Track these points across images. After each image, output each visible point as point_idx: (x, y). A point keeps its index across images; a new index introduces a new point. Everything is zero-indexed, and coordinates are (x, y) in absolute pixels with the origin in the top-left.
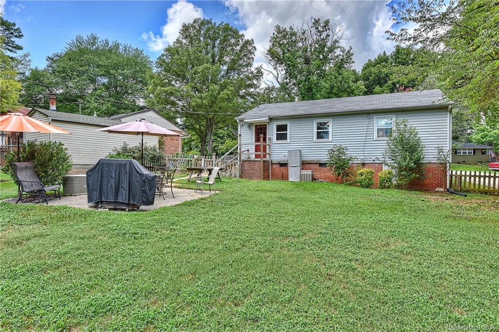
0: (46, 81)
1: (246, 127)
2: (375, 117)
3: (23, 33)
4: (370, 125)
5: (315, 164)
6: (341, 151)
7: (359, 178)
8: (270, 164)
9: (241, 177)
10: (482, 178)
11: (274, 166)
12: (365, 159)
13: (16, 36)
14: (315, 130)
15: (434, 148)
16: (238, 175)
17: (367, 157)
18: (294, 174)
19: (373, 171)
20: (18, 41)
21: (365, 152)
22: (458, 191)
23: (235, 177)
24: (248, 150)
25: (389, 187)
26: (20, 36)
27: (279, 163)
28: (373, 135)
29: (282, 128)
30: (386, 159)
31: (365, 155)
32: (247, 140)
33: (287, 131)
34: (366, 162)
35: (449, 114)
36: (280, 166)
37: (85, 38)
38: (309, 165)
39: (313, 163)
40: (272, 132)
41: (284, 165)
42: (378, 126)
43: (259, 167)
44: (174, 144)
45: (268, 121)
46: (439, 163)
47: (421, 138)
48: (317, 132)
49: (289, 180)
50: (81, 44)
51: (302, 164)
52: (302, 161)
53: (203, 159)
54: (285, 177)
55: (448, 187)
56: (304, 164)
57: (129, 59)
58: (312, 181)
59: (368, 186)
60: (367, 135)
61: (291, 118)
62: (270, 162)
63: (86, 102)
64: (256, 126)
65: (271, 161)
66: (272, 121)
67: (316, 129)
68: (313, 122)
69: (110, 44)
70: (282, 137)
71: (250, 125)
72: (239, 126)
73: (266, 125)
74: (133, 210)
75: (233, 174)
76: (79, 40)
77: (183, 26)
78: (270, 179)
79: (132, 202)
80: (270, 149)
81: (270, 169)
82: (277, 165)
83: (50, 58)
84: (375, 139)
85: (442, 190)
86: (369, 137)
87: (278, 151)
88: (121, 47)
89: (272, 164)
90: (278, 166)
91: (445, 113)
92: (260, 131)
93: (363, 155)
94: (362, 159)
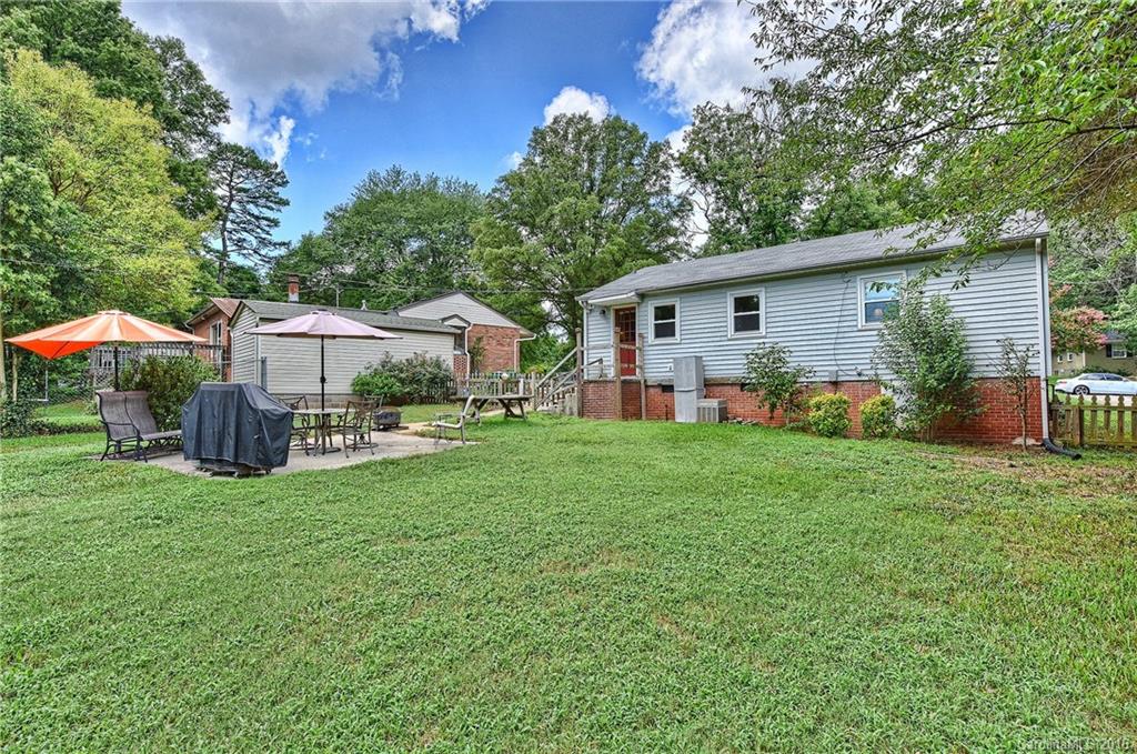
0: (323, 253)
1: (597, 314)
2: (858, 278)
3: (287, 178)
4: (847, 296)
5: (732, 385)
6: (776, 355)
7: (813, 415)
8: (643, 387)
9: (581, 414)
10: (1112, 412)
11: (651, 390)
12: (840, 373)
13: (279, 185)
14: (731, 314)
15: (995, 343)
16: (575, 410)
17: (842, 368)
18: (686, 407)
19: (845, 398)
20: (283, 193)
21: (837, 357)
22: (1073, 447)
23: (572, 414)
24: (601, 361)
25: (883, 435)
26: (284, 184)
27: (660, 385)
28: (855, 318)
29: (666, 313)
30: (879, 372)
31: (839, 362)
32: (600, 341)
33: (674, 318)
34: (840, 379)
35: (1038, 258)
36: (663, 391)
37: (383, 174)
38: (719, 388)
39: (728, 384)
40: (646, 321)
41: (668, 388)
42: (866, 299)
43: (614, 395)
44: (503, 353)
45: (636, 299)
46: (1005, 378)
47: (967, 320)
48: (735, 317)
49: (677, 420)
50: (377, 185)
51: (705, 385)
52: (705, 380)
53: (522, 380)
54: (669, 414)
55: (1045, 436)
56: (709, 386)
57: (452, 203)
58: (720, 422)
59: (834, 433)
60: (842, 319)
61: (682, 292)
62: (642, 382)
63: (380, 285)
64: (617, 311)
65: (645, 381)
66: (646, 300)
67: (733, 310)
68: (726, 297)
69: (423, 179)
70: (665, 331)
71: (604, 311)
72: (585, 312)
73: (634, 308)
74: (248, 476)
75: (568, 408)
76: (373, 179)
77: (535, 134)
78: (644, 418)
79: (241, 461)
80: (642, 356)
81: (643, 397)
82: (657, 390)
83: (330, 215)
84: (860, 327)
85: (1031, 442)
86: (845, 324)
87: (657, 360)
88: (440, 183)
89: (647, 386)
90: (659, 390)
91: (1030, 258)
92: (625, 321)
93: (833, 363)
94: (830, 372)
